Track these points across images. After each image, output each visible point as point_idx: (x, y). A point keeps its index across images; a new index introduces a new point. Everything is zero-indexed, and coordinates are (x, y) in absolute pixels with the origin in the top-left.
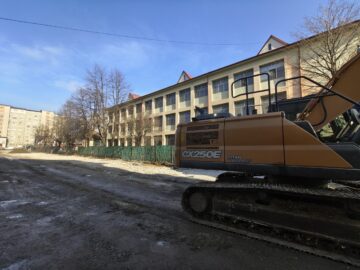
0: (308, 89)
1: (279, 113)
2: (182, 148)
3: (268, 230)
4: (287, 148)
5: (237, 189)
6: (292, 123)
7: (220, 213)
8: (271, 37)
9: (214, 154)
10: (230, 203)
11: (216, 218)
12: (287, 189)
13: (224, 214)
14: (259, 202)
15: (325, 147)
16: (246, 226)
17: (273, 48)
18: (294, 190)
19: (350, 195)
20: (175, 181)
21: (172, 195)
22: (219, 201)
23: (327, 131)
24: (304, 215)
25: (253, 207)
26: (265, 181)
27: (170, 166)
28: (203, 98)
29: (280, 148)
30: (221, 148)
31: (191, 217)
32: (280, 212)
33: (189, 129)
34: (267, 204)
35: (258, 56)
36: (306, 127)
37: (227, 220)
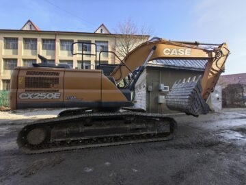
0: (118, 62)
1: (100, 71)
2: (19, 90)
3: (90, 141)
4: (103, 91)
5: (72, 119)
6: (106, 77)
7: (57, 140)
8: (103, 25)
9: (54, 96)
10: (65, 130)
11: (54, 144)
12: (101, 115)
13: (60, 140)
14: (86, 125)
15: (119, 91)
16: (77, 142)
17: (103, 33)
18: (105, 114)
19: (126, 113)
20: (13, 124)
21: (7, 137)
22: (57, 131)
23: (122, 84)
24: (108, 127)
25: (81, 129)
26: (92, 112)
27: (7, 111)
28: (51, 51)
29: (99, 91)
30: (61, 91)
31: (28, 151)
32: (97, 128)
33: (28, 73)
34: (91, 125)
35: (94, 33)
36: (112, 80)
37: (63, 143)
